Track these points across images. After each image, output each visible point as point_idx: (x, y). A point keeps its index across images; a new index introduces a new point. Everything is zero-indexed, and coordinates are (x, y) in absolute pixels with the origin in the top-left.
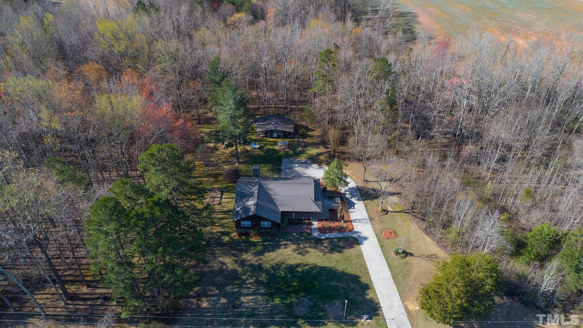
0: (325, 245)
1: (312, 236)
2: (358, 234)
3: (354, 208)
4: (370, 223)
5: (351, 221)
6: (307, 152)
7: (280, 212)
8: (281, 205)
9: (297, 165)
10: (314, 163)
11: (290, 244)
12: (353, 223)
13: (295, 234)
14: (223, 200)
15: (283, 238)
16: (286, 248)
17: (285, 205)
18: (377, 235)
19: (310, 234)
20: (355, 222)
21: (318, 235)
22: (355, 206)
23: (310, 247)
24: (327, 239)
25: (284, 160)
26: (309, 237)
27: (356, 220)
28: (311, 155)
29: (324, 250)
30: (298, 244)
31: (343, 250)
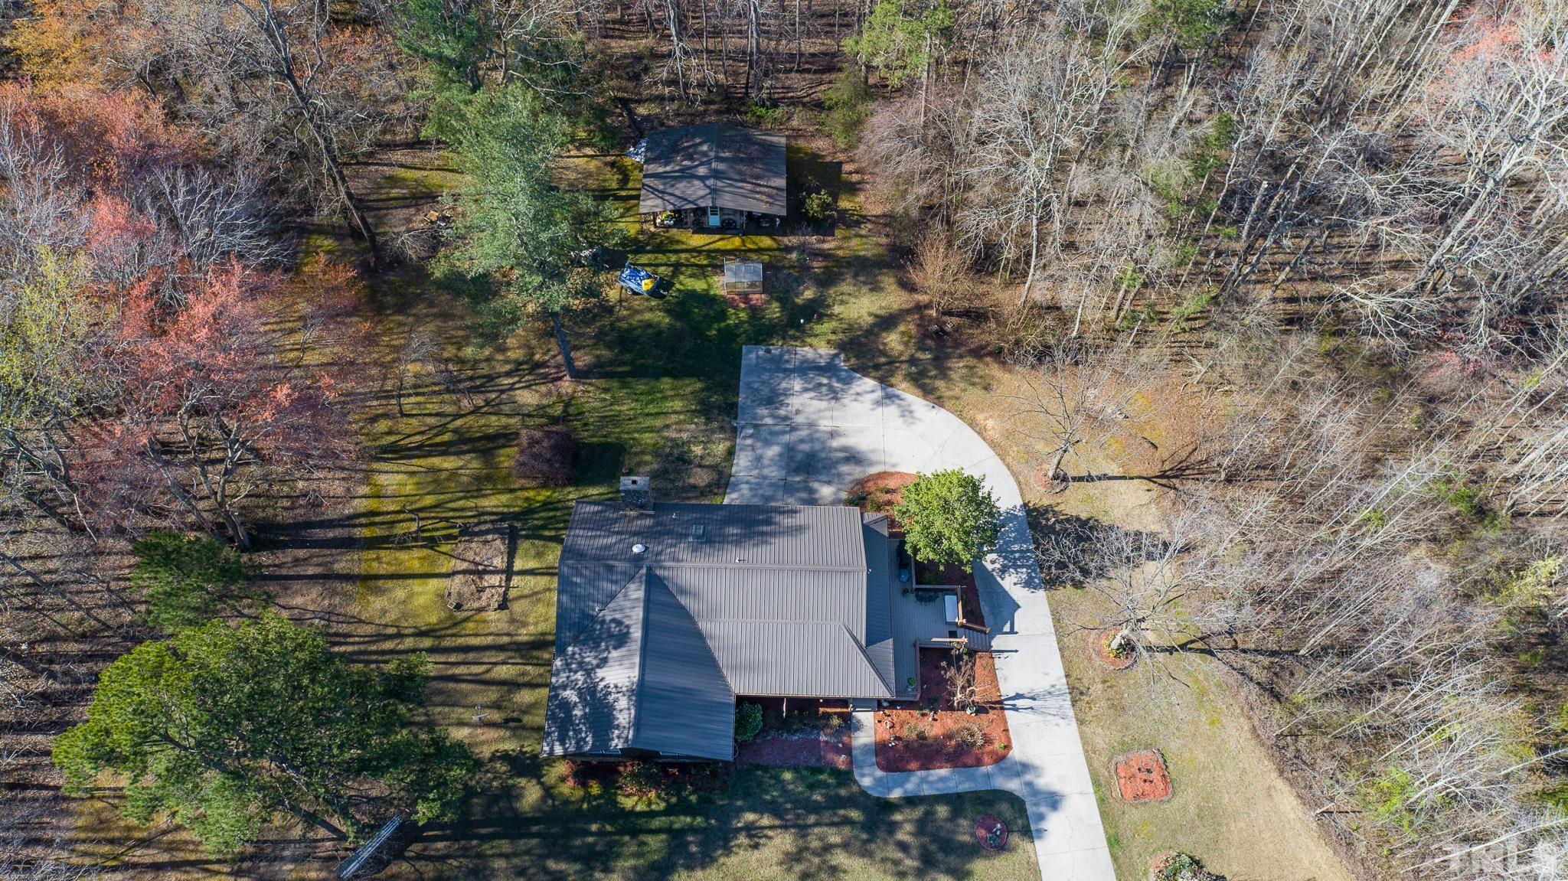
0: (901, 836)
1: (855, 789)
2: (1028, 777)
3: (1012, 632)
4: (1071, 713)
5: (999, 705)
6: (837, 309)
7: (733, 700)
8: (735, 668)
9: (797, 384)
10: (864, 371)
11: (771, 827)
12: (1008, 714)
13: (788, 776)
14: (516, 580)
15: (744, 798)
16: (756, 846)
17: (752, 667)
18: (1096, 783)
19: (845, 777)
20: (1015, 708)
21: (878, 781)
22: (1018, 615)
23: (845, 846)
24: (911, 801)
25: (752, 355)
26: (843, 792)
27: (1019, 696)
28: (850, 328)
29: (896, 863)
30: (803, 830)
31: (968, 867)
